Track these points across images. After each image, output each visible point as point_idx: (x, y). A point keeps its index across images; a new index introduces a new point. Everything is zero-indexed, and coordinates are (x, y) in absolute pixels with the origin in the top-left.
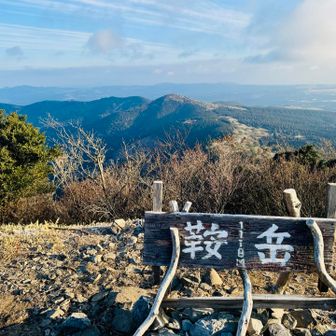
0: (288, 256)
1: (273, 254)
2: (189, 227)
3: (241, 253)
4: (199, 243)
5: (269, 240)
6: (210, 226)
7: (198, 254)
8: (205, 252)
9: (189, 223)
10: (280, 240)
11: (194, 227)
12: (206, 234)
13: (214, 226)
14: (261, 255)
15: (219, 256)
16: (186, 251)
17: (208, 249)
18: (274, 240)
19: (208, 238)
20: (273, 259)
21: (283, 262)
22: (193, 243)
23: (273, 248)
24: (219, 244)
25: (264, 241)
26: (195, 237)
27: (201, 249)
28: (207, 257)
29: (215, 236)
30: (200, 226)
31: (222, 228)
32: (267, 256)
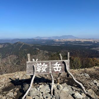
0: (60, 69)
1: (57, 69)
2: (38, 65)
3: (50, 70)
4: (40, 68)
5: (56, 66)
6: (43, 64)
7: (40, 71)
8: (42, 70)
9: (38, 64)
10: (58, 66)
11: (39, 64)
12: (42, 66)
13: (44, 64)
14: (55, 70)
15: (45, 71)
16: (37, 71)
17: (43, 69)
18: (57, 66)
19: (43, 67)
20: (57, 70)
21: (59, 71)
22: (39, 69)
23: (57, 68)
24: (45, 68)
25: (55, 66)
26: (39, 67)
27: (41, 70)
28: (43, 71)
29: (44, 66)
30: (40, 64)
31: (46, 64)
32: (56, 70)
